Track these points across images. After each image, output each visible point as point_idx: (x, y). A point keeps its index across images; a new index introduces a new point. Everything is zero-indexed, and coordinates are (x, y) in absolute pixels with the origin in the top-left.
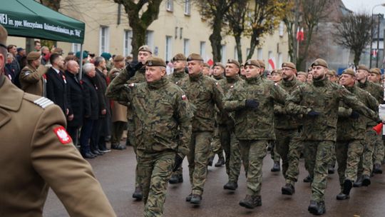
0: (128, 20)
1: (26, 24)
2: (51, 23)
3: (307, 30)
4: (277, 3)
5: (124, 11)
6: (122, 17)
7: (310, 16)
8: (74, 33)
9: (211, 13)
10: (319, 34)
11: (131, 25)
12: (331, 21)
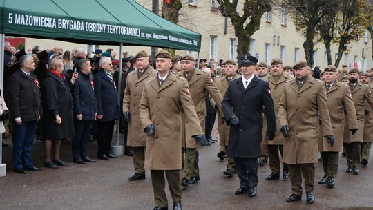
0: (234, 31)
1: (155, 36)
2: (174, 35)
4: (363, 14)
5: (231, 23)
6: (228, 28)
8: (193, 42)
9: (304, 24)
11: (236, 35)
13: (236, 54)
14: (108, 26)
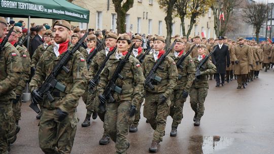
0: (114, 8)
1: (55, 11)
2: (69, 11)
3: (226, 13)
5: (112, 2)
6: (110, 6)
7: (228, 5)
8: (83, 16)
9: (165, 3)
10: (234, 16)
11: (116, 11)
12: (241, 8)
13: (116, 25)
14: (19, 3)
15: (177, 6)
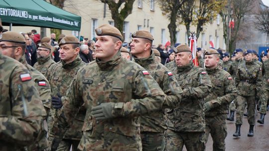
0: (111, 14)
3: (237, 20)
4: (215, 2)
5: (108, 8)
6: (107, 12)
7: (238, 11)
8: (74, 23)
9: (168, 9)
10: (245, 23)
11: (113, 18)
12: (254, 14)
15: (181, 12)
